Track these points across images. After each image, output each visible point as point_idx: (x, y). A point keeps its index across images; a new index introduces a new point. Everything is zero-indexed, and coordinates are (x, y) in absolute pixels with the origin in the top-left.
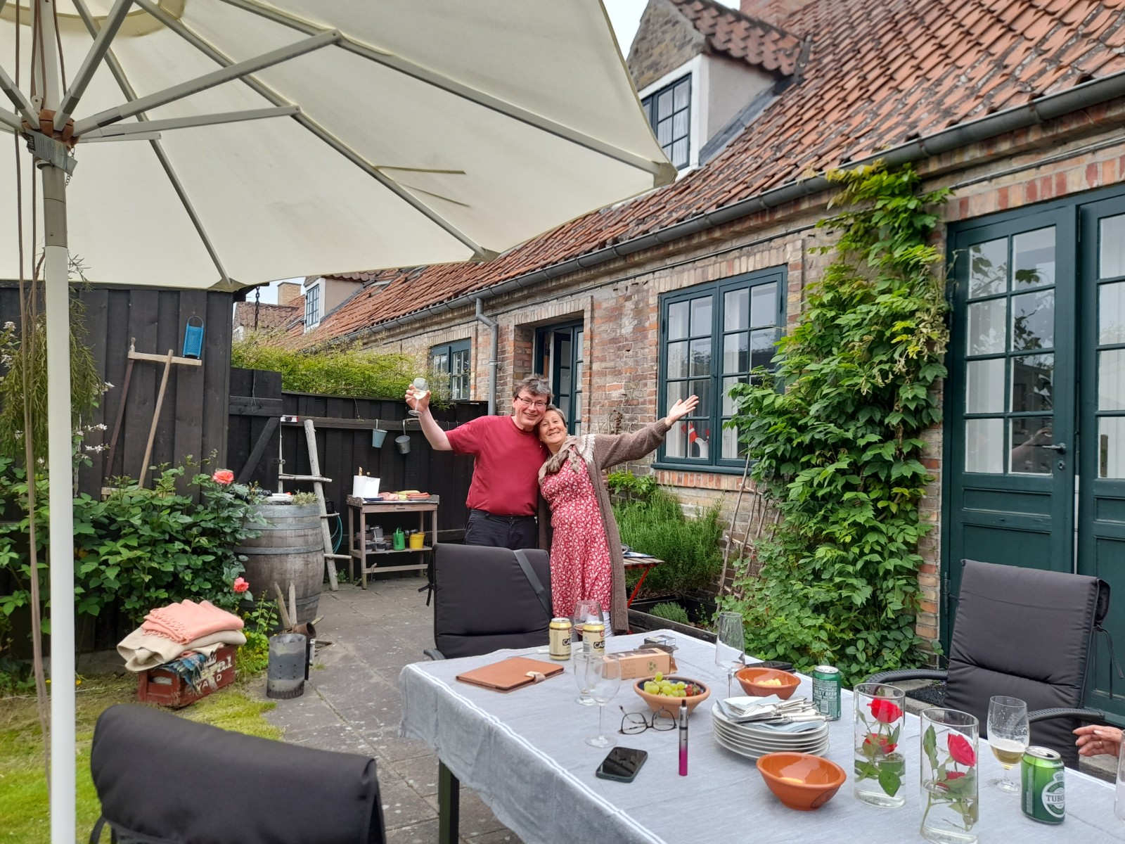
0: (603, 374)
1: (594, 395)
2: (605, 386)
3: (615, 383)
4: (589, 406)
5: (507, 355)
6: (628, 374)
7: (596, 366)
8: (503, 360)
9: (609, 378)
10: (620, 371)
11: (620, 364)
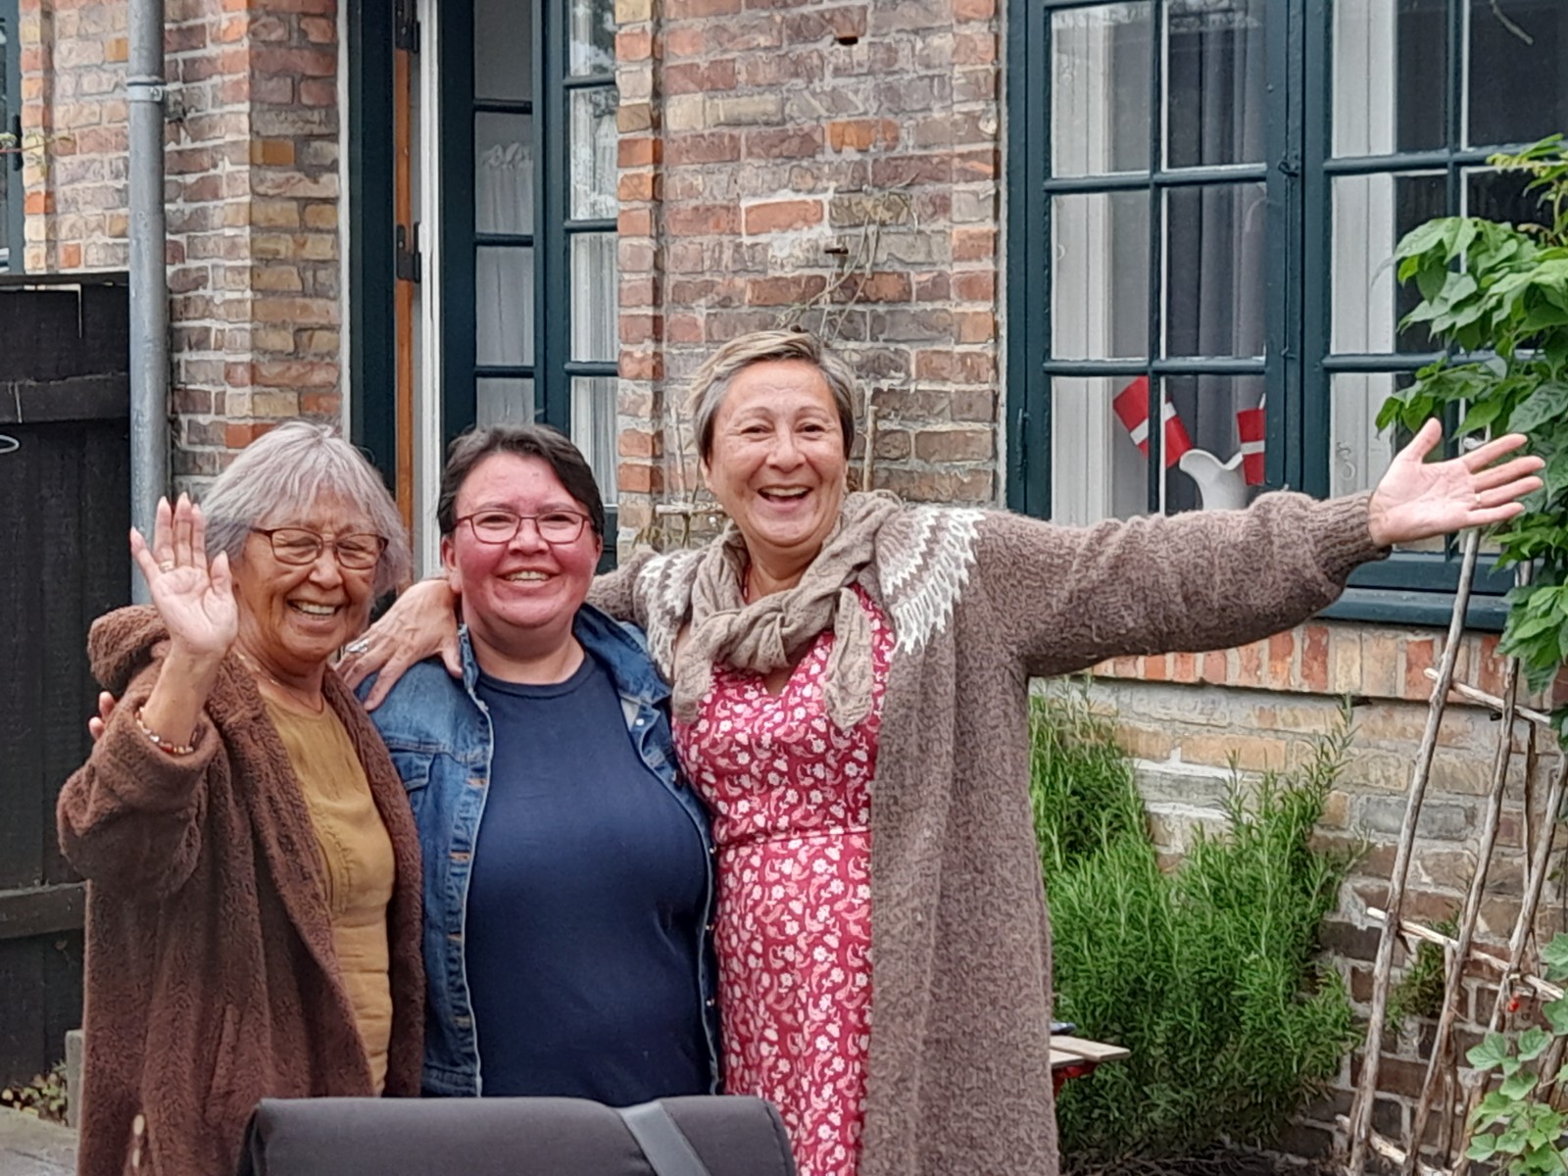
0: (720, 149)
1: (676, 248)
2: (731, 209)
3: (785, 196)
4: (656, 302)
5: (211, 50)
6: (851, 154)
7: (683, 113)
8: (192, 73)
9: (750, 171)
10: (807, 138)
11: (807, 106)
